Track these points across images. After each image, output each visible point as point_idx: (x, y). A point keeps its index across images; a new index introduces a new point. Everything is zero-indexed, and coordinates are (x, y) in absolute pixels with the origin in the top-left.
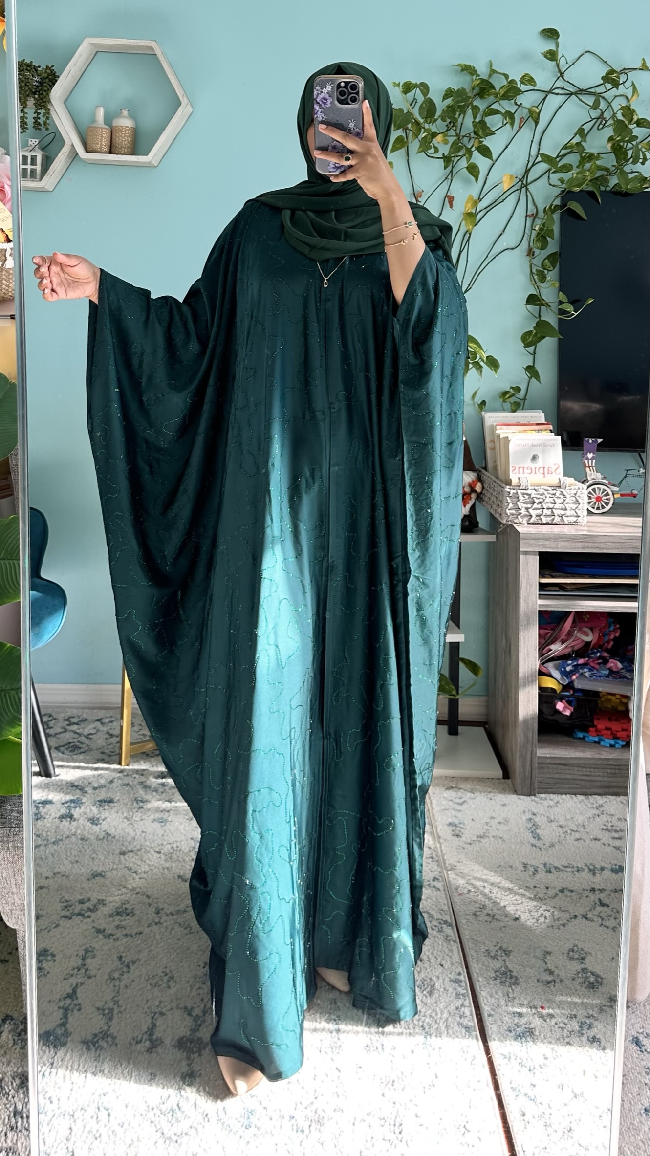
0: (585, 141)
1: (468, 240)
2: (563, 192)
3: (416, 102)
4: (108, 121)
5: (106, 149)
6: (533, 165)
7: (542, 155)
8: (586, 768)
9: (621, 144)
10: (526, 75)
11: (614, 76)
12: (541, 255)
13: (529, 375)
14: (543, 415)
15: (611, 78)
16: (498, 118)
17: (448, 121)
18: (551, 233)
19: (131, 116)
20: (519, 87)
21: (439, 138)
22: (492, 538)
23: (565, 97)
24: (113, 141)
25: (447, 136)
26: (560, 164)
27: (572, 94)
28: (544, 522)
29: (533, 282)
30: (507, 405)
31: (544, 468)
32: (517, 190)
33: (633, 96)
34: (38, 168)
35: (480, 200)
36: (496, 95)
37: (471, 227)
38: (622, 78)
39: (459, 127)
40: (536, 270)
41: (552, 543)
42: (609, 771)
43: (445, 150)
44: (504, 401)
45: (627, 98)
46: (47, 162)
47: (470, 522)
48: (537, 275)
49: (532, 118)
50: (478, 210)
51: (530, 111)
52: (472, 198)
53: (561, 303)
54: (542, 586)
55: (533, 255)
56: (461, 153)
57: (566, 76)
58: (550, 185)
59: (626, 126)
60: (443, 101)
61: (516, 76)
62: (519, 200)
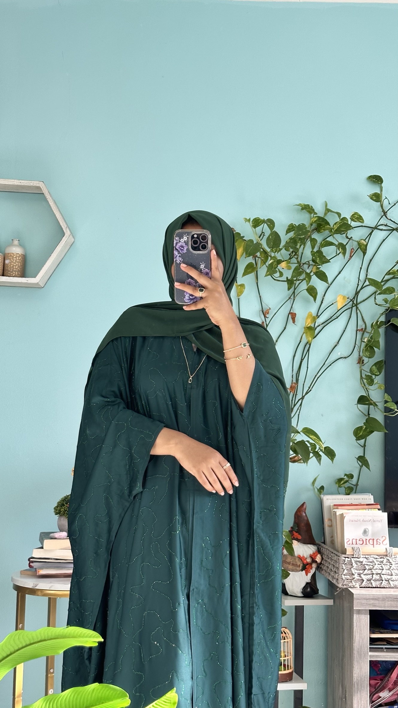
1: (308, 350)
2: (387, 310)
3: (264, 235)
6: (362, 288)
7: (370, 280)
10: (356, 213)
12: (369, 363)
13: (360, 464)
14: (372, 497)
16: (332, 248)
17: (291, 250)
18: (377, 344)
19: (21, 245)
20: (349, 223)
21: (283, 264)
22: (330, 602)
23: (387, 233)
24: (6, 265)
25: (289, 263)
26: (384, 288)
27: (393, 230)
28: (374, 585)
29: (363, 385)
30: (342, 490)
31: (373, 539)
32: (349, 308)
35: (318, 316)
36: (330, 230)
37: (310, 339)
39: (300, 256)
40: (366, 375)
41: (381, 602)
43: (288, 274)
44: (340, 487)
47: (311, 588)
48: (366, 379)
49: (361, 249)
50: (316, 325)
51: (359, 244)
52: (311, 315)
53: (386, 402)
54: (373, 641)
55: (363, 363)
56: (302, 277)
57: (389, 215)
60: (286, 234)
61: (347, 215)
62: (350, 317)
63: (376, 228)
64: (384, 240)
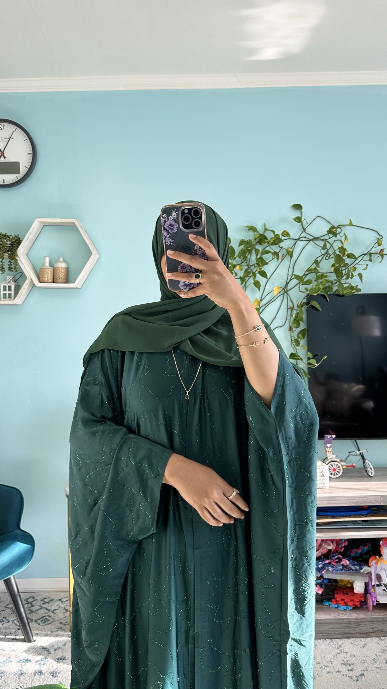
0: (319, 267)
2: (308, 295)
4: (51, 265)
5: (50, 280)
6: (290, 280)
7: (295, 275)
8: (330, 624)
9: (339, 268)
10: (285, 231)
11: (334, 230)
12: (297, 331)
15: (332, 231)
16: (270, 255)
17: (242, 258)
18: (301, 319)
19: (64, 261)
20: (281, 238)
21: (238, 267)
23: (306, 242)
24: (55, 276)
25: (242, 266)
26: (305, 280)
27: (310, 240)
29: (293, 346)
32: (282, 294)
33: (345, 241)
34: (12, 292)
35: (261, 300)
36: (268, 243)
38: (339, 230)
39: (248, 260)
40: (294, 339)
42: (344, 625)
43: (241, 274)
45: (341, 242)
46: (18, 288)
48: (295, 342)
49: (289, 255)
51: (288, 251)
52: (257, 300)
53: (309, 358)
55: (292, 331)
56: (250, 275)
57: (306, 230)
58: (300, 291)
59: (342, 258)
60: (239, 247)
61: (279, 232)
62: (283, 300)
63: (298, 239)
64: (304, 248)
